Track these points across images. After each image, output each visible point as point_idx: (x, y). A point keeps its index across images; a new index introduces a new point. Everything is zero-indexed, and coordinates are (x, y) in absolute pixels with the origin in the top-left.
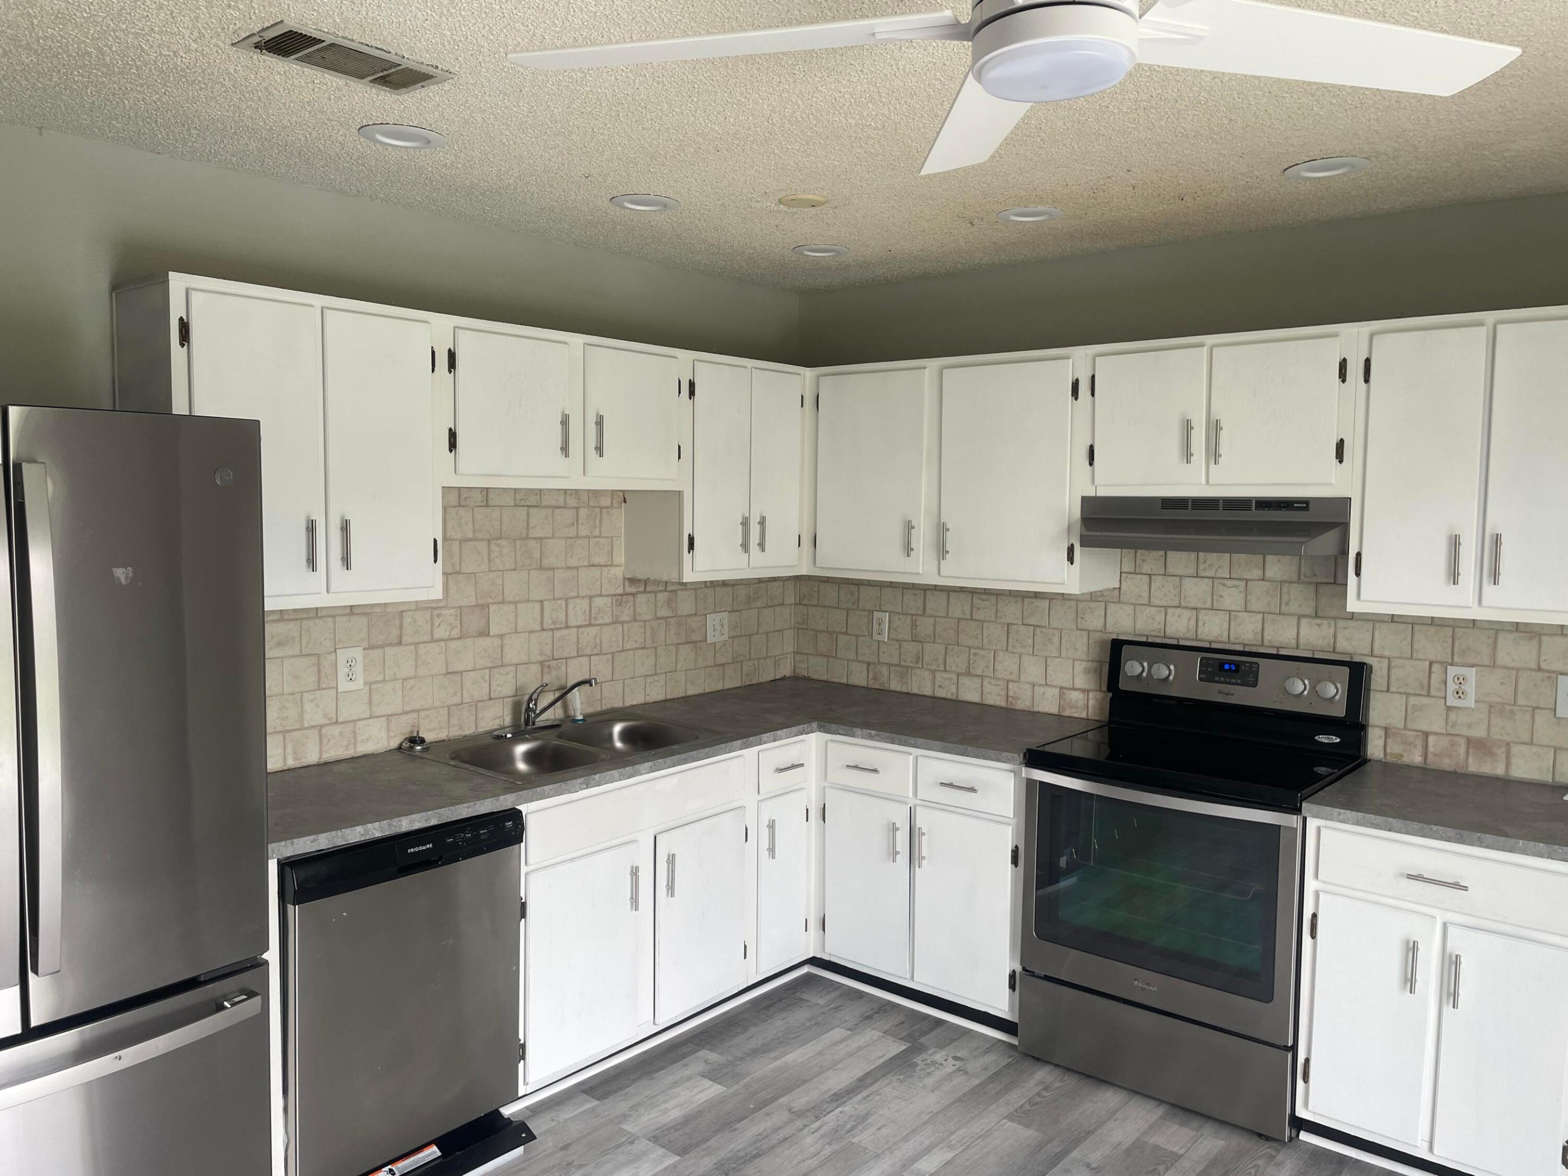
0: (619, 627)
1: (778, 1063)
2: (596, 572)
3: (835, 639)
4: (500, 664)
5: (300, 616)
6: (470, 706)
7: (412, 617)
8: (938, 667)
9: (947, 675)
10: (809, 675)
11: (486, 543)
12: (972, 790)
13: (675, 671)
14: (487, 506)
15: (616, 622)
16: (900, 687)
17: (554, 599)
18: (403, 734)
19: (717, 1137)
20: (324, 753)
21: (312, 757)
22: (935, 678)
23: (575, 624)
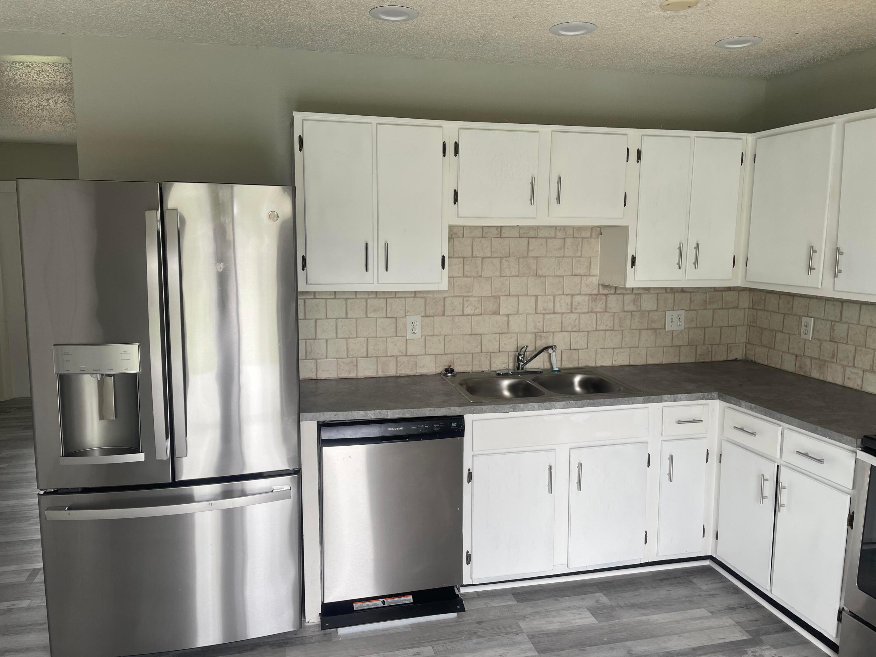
0: (594, 316)
1: (643, 618)
2: (577, 279)
3: (774, 335)
4: (506, 332)
5: (387, 296)
6: (486, 354)
7: (451, 301)
8: (848, 363)
9: (854, 370)
10: (755, 360)
11: (499, 259)
12: (821, 461)
13: (638, 347)
14: (501, 237)
15: (591, 312)
16: (818, 376)
17: (545, 295)
18: (445, 366)
19: (569, 650)
20: (399, 371)
21: (392, 372)
22: (845, 371)
23: (560, 311)
